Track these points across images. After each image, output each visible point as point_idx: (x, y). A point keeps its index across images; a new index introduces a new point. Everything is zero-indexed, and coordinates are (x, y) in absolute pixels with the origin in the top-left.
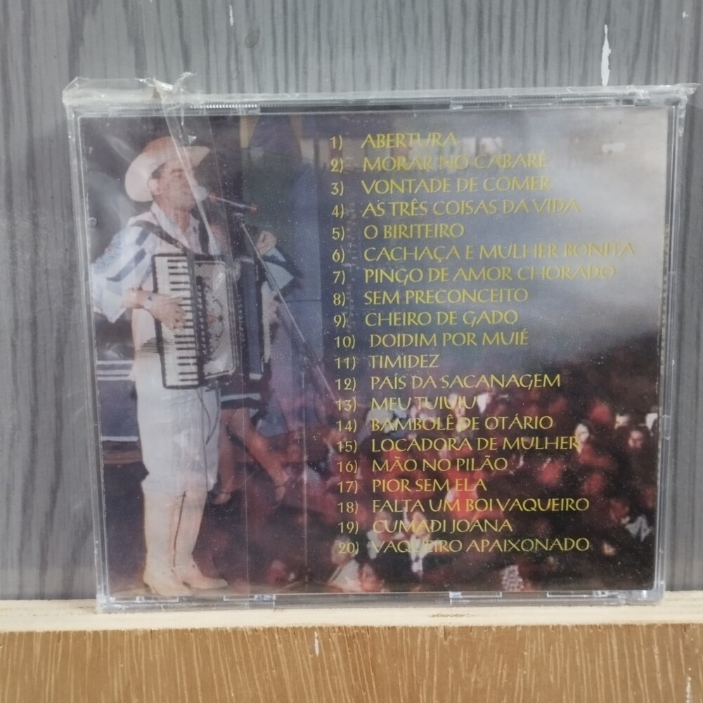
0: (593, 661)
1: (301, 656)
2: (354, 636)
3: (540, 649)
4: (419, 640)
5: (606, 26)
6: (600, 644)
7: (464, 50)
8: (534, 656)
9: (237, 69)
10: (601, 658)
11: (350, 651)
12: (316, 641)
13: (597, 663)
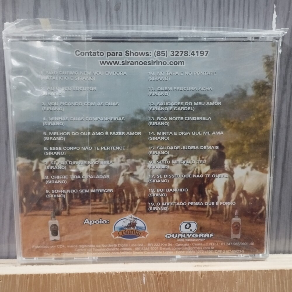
0: (266, 286)
1: (137, 284)
2: (161, 275)
3: (243, 281)
4: (190, 277)
5: (275, 5)
6: (269, 278)
7: (212, 14)
8: (240, 284)
9: (110, 21)
10: (269, 284)
11: (159, 282)
12: (144, 278)
13: (267, 286)
